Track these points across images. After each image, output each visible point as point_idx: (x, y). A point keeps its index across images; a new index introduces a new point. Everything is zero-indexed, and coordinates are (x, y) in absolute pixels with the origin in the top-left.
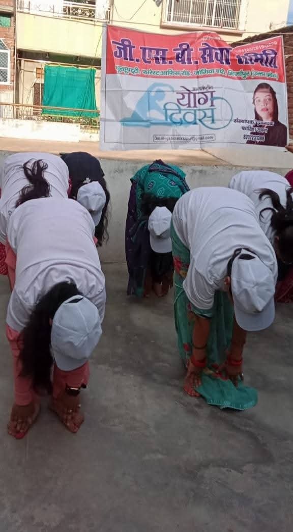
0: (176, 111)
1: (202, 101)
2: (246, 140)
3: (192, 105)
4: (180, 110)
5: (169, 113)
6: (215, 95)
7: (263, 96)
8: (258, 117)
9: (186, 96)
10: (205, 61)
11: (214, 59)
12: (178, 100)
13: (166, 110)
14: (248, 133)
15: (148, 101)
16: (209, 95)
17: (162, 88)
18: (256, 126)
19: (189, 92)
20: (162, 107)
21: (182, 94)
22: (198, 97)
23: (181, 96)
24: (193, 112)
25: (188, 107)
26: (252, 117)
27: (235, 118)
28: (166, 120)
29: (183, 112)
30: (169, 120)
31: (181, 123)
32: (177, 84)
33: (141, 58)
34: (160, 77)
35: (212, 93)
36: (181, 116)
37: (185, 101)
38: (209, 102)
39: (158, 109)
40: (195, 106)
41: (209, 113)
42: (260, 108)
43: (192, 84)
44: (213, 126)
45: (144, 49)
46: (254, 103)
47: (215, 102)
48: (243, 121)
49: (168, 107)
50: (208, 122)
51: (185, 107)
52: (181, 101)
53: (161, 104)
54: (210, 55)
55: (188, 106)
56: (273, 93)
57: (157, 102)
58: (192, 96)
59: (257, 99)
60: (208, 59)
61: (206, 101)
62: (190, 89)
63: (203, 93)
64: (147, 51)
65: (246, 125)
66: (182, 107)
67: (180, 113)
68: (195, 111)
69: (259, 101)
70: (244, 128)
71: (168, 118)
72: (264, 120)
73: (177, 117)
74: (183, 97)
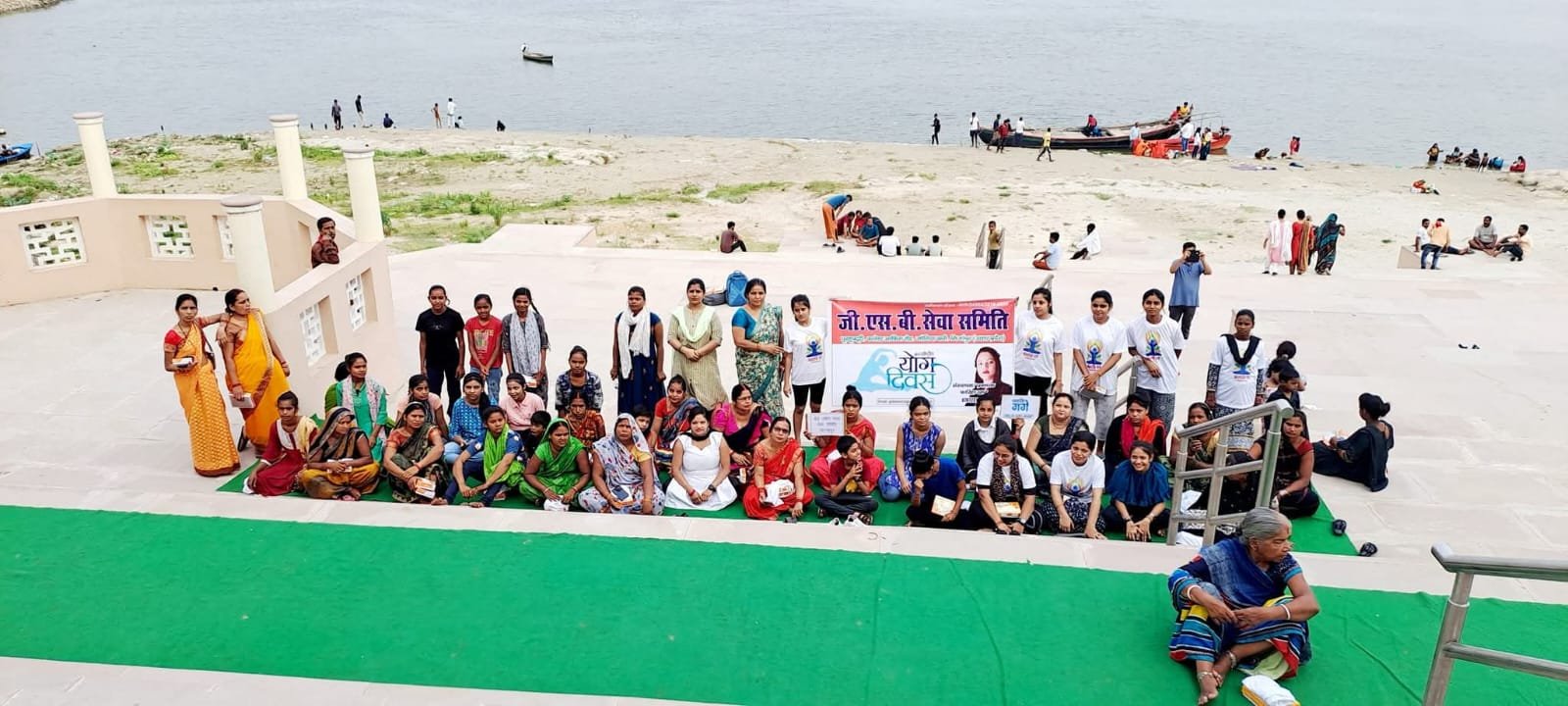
1: (923, 366)
2: (965, 403)
3: (913, 369)
5: (892, 377)
6: (935, 361)
7: (986, 357)
8: (978, 380)
9: (908, 361)
10: (927, 328)
11: (936, 326)
13: (889, 375)
14: (967, 396)
16: (930, 361)
17: (884, 353)
19: (912, 358)
20: (885, 372)
22: (919, 361)
26: (973, 380)
27: (954, 382)
29: (905, 377)
30: (891, 385)
31: (903, 387)
33: (866, 326)
34: (884, 343)
35: (932, 359)
36: (902, 380)
37: (907, 366)
39: (881, 374)
40: (916, 371)
41: (929, 378)
42: (981, 370)
43: (915, 349)
44: (931, 391)
45: (869, 317)
46: (975, 367)
47: (935, 368)
48: (962, 386)
50: (928, 386)
51: (907, 372)
53: (884, 369)
54: (932, 323)
56: (995, 355)
57: (880, 366)
58: (913, 360)
59: (979, 363)
60: (930, 326)
61: (927, 366)
62: (913, 355)
64: (872, 318)
65: (965, 389)
66: (904, 372)
69: (981, 364)
70: (962, 392)
71: (891, 382)
72: (985, 382)
73: (899, 382)
74: (906, 362)
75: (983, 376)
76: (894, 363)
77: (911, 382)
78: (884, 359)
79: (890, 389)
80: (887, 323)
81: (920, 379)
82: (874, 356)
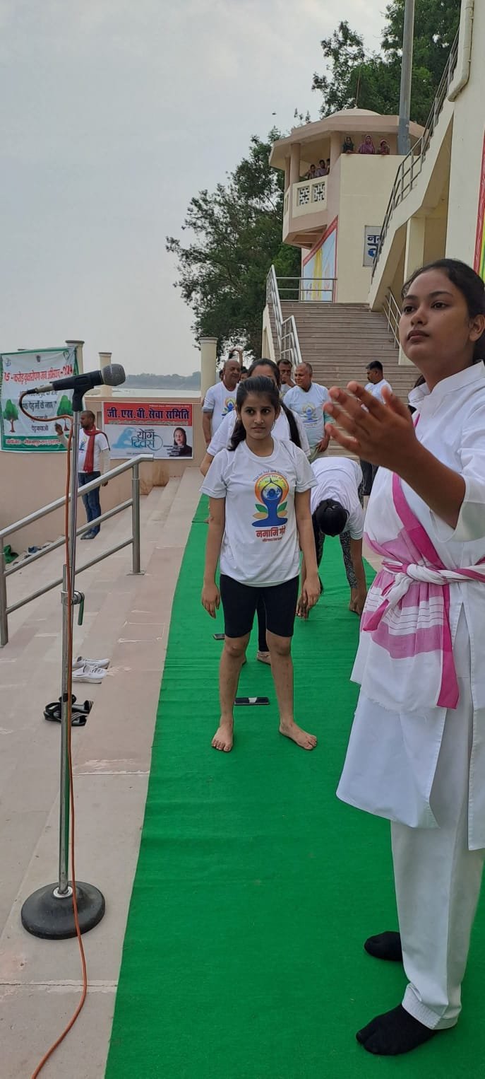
6: (155, 434)
7: (178, 433)
10: (151, 417)
11: (155, 416)
14: (170, 451)
15: (124, 437)
17: (132, 430)
19: (143, 432)
22: (147, 434)
26: (172, 444)
27: (165, 444)
31: (139, 447)
32: (138, 428)
33: (121, 416)
37: (141, 436)
41: (152, 442)
43: (144, 428)
44: (153, 449)
45: (122, 411)
47: (155, 437)
50: (151, 446)
54: (153, 414)
61: (151, 436)
62: (143, 430)
65: (169, 448)
71: (134, 445)
75: (178, 442)
77: (143, 444)
80: (131, 414)
81: (148, 443)
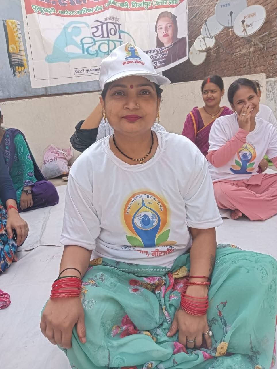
0: (91, 45)
1: (113, 32)
3: (105, 35)
4: (95, 42)
5: (86, 46)
9: (100, 27)
12: (93, 33)
13: (83, 44)
16: (117, 26)
18: (158, 53)
20: (79, 42)
21: (96, 27)
23: (95, 29)
24: (106, 42)
25: (101, 38)
28: (83, 52)
29: (98, 43)
30: (86, 53)
34: (76, 16)
35: (119, 25)
36: (96, 47)
38: (118, 34)
39: (76, 44)
40: (108, 37)
46: (156, 31)
49: (84, 42)
52: (96, 34)
53: (78, 40)
55: (101, 36)
56: (174, 18)
57: (74, 37)
58: (104, 26)
59: (159, 27)
63: (113, 23)
66: (96, 39)
67: (95, 44)
68: (108, 41)
69: (161, 28)
72: (166, 46)
73: (92, 50)
74: (98, 29)
76: (87, 32)
78: (77, 30)
79: (85, 57)
82: (66, 28)
